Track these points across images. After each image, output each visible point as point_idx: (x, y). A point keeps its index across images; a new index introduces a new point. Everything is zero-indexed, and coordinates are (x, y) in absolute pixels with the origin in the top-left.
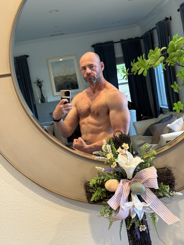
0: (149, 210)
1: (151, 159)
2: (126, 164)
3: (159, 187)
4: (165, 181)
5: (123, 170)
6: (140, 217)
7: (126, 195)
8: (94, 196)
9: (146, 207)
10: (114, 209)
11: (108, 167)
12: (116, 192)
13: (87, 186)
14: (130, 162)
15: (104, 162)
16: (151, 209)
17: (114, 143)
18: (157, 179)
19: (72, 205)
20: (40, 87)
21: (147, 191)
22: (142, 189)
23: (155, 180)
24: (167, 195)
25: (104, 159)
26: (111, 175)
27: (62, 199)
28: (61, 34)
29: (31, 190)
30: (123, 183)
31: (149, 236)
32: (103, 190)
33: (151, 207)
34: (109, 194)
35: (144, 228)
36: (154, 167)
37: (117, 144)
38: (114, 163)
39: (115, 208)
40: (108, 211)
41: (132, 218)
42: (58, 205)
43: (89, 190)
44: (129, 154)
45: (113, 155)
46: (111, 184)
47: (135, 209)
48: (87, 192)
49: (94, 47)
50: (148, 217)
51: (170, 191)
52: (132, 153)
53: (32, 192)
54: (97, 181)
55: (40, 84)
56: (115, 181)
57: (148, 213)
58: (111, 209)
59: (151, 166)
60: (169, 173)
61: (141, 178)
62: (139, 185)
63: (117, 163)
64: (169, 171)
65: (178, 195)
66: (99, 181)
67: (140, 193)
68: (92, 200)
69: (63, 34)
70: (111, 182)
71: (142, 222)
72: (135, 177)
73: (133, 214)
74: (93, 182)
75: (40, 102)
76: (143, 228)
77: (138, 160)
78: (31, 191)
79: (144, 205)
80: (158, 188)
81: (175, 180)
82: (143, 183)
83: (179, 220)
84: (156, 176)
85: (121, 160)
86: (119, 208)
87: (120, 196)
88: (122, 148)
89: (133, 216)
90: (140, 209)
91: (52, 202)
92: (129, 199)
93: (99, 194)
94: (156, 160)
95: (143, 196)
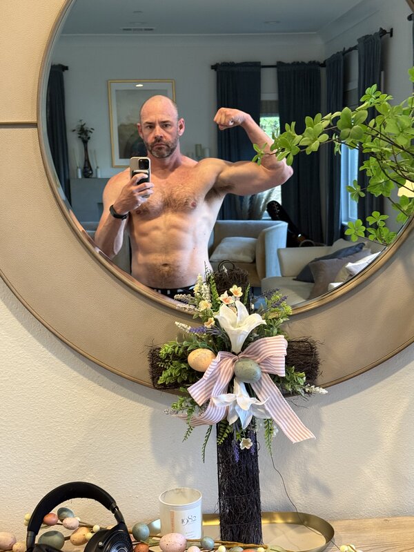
0: (262, 414)
1: (282, 321)
2: (233, 325)
3: (287, 373)
4: (300, 365)
5: (226, 334)
6: (245, 424)
7: (225, 381)
8: (165, 374)
9: (258, 406)
10: (198, 403)
11: (198, 326)
12: (207, 371)
13: (154, 355)
14: (241, 322)
15: (193, 315)
16: (267, 413)
17: (217, 282)
18: (284, 359)
19: (122, 387)
20: (85, 142)
21: (265, 378)
22: (255, 373)
23: (281, 361)
24: (300, 390)
25: (194, 310)
26: (202, 340)
27: (104, 375)
28: (146, 29)
29: (48, 349)
30: (222, 358)
31: (256, 461)
32: (183, 366)
33: (267, 409)
34: (193, 376)
35: (249, 443)
36: (283, 336)
37: (221, 285)
38: (210, 319)
39: (200, 402)
40: (187, 406)
41: (230, 424)
42: (95, 385)
43: (157, 362)
44: (241, 306)
45: (210, 305)
46: (200, 357)
47: (236, 408)
48: (152, 365)
49: (216, 70)
50: (259, 426)
51: (305, 384)
52: (248, 307)
53: (50, 354)
54: (174, 347)
55: (84, 135)
56: (209, 353)
57: (260, 419)
58: (193, 403)
59: (278, 333)
60: (312, 352)
61: (256, 353)
62: (251, 366)
63: (216, 320)
64: (312, 348)
65: (320, 394)
66: (179, 350)
67: (249, 380)
68: (159, 382)
69: (151, 29)
70: (199, 353)
71: (246, 433)
72: (246, 350)
73: (233, 416)
74: (166, 349)
75: (80, 176)
76: (245, 444)
77: (257, 320)
78: (47, 351)
79: (254, 402)
80: (284, 375)
81: (320, 366)
82: (259, 364)
83: (313, 436)
84: (285, 353)
85: (224, 316)
86: (208, 402)
87: (213, 382)
88: (230, 294)
89: (232, 421)
90: (246, 408)
91: (86, 377)
92: (230, 389)
93: (175, 372)
94: (291, 325)
95: (255, 387)
